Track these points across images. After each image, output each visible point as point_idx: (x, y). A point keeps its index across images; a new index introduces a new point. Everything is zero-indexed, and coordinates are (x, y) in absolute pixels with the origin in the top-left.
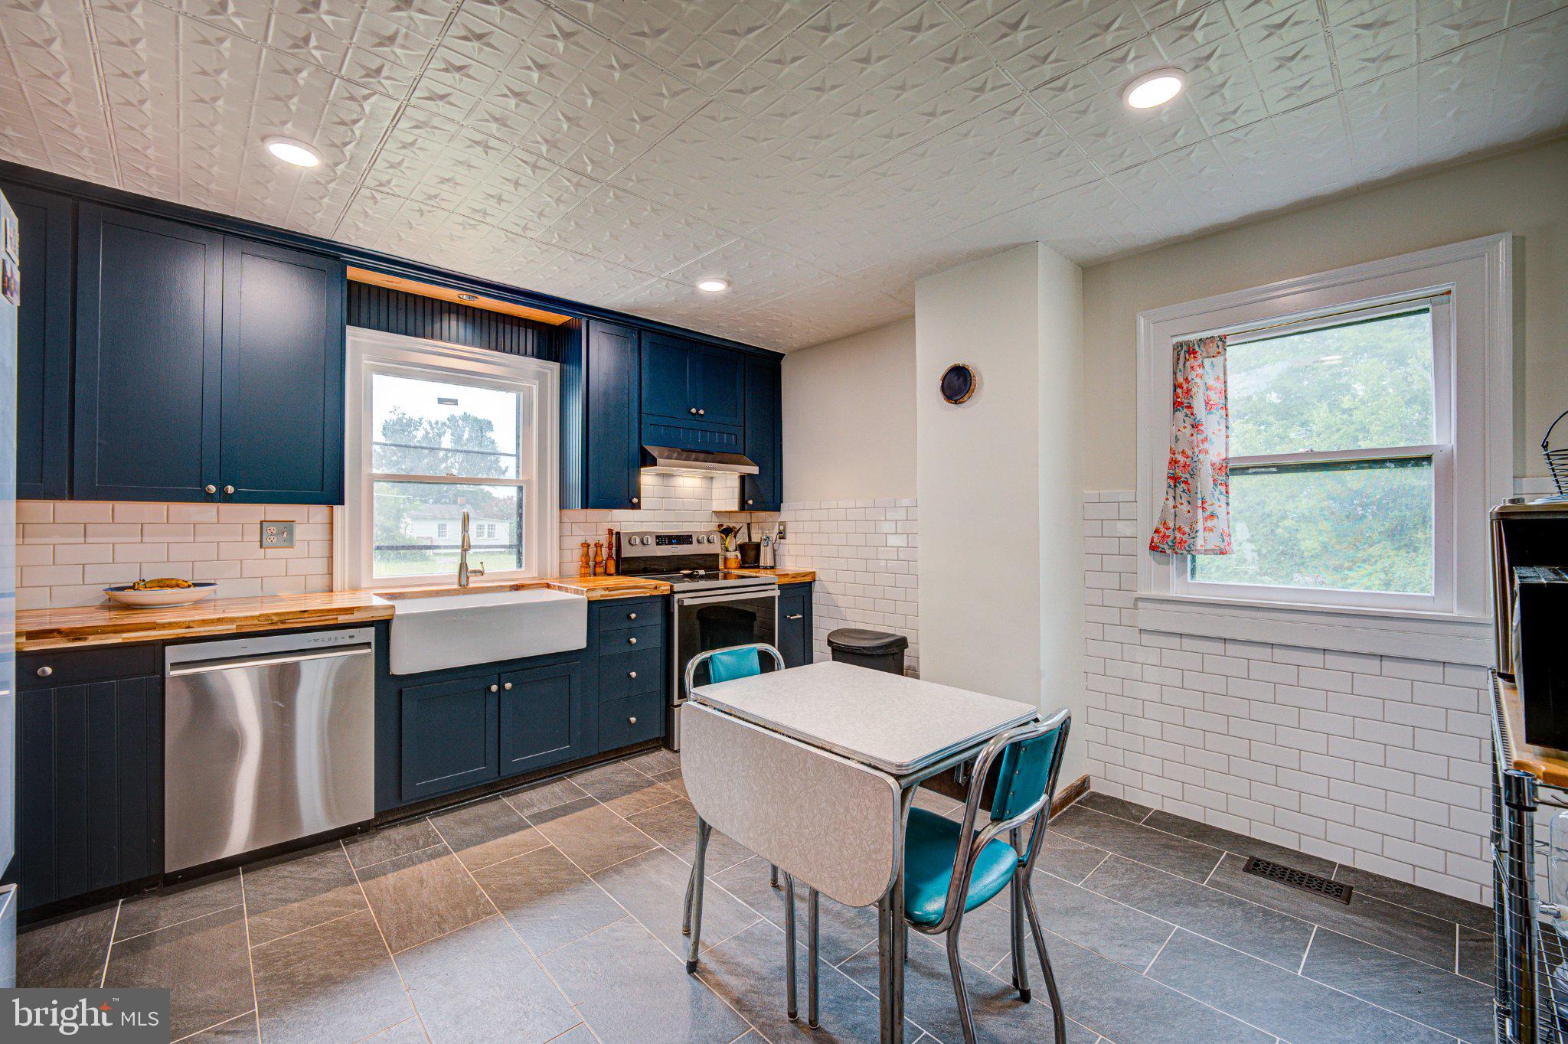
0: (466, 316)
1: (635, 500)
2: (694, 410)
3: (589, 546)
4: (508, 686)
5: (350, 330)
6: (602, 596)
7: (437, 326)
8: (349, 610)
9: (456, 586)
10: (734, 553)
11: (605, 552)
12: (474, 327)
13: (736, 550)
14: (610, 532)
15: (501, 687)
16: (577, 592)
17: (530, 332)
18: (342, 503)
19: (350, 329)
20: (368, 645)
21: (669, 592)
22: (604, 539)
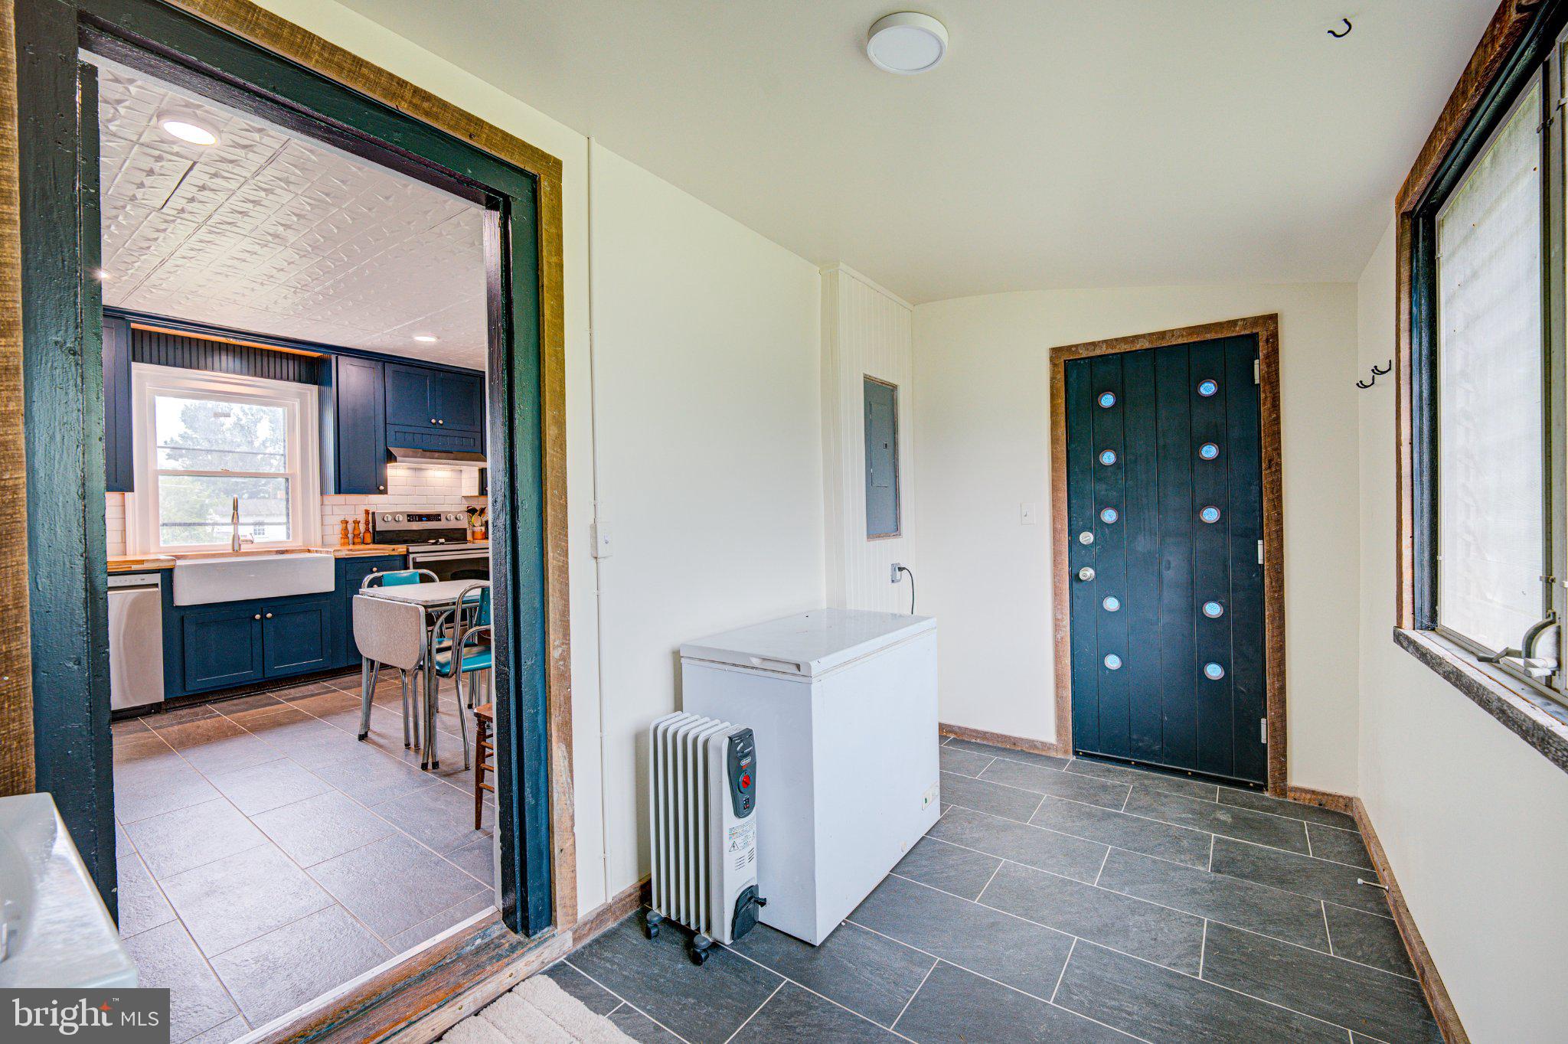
0: (234, 352)
1: (382, 488)
2: (433, 421)
3: (347, 522)
4: (269, 615)
5: (136, 367)
6: (346, 555)
7: (209, 360)
8: (141, 562)
9: (231, 551)
10: (480, 528)
11: (362, 527)
12: (241, 360)
13: (482, 526)
14: (367, 512)
15: (263, 617)
16: (327, 552)
17: (291, 363)
18: (132, 490)
19: (134, 364)
20: (156, 585)
21: (405, 553)
22: (362, 518)
